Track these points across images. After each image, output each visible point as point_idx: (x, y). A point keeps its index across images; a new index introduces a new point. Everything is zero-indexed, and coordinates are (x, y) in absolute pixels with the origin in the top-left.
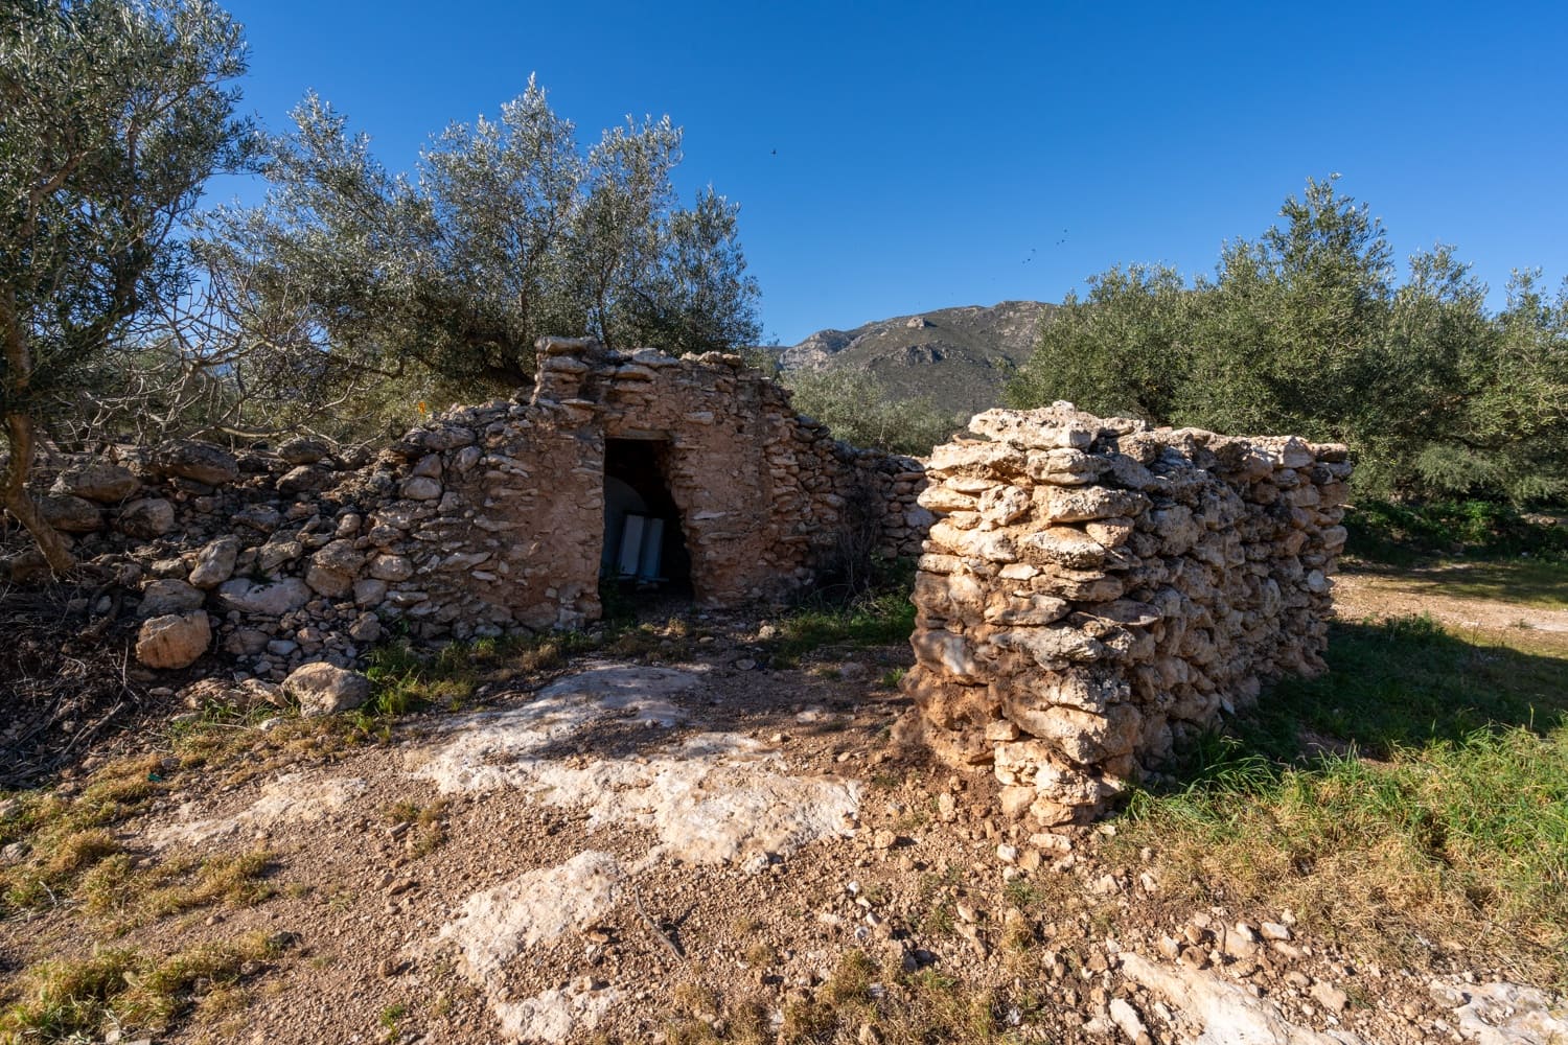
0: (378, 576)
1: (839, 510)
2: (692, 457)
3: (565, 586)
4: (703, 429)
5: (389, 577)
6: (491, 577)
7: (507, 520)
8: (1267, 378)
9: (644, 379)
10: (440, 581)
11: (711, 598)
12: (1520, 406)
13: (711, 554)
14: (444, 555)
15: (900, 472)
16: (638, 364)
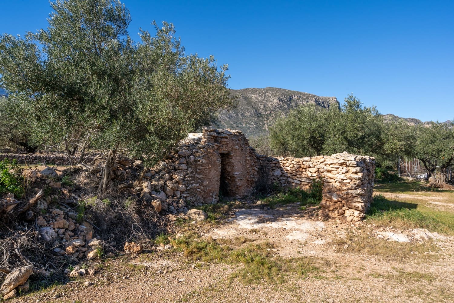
0: (179, 190)
1: (257, 171)
2: (234, 158)
3: (214, 192)
4: (236, 150)
5: (182, 190)
6: (200, 190)
7: (202, 175)
8: (346, 138)
9: (226, 138)
10: (192, 191)
11: (237, 195)
12: (393, 146)
13: (238, 184)
14: (192, 184)
15: (272, 161)
16: (226, 134)
